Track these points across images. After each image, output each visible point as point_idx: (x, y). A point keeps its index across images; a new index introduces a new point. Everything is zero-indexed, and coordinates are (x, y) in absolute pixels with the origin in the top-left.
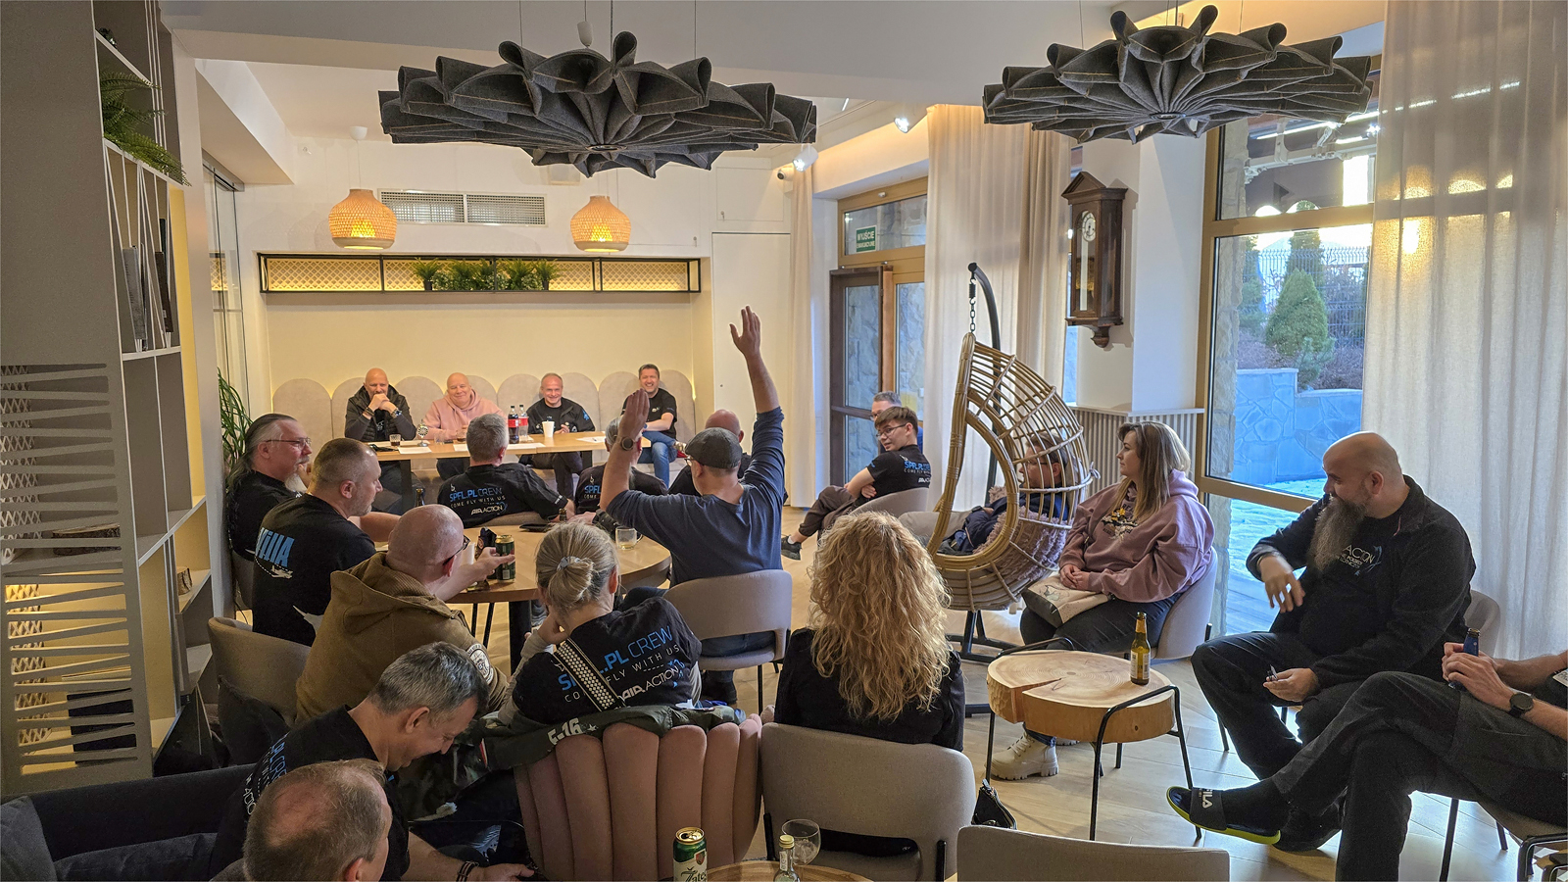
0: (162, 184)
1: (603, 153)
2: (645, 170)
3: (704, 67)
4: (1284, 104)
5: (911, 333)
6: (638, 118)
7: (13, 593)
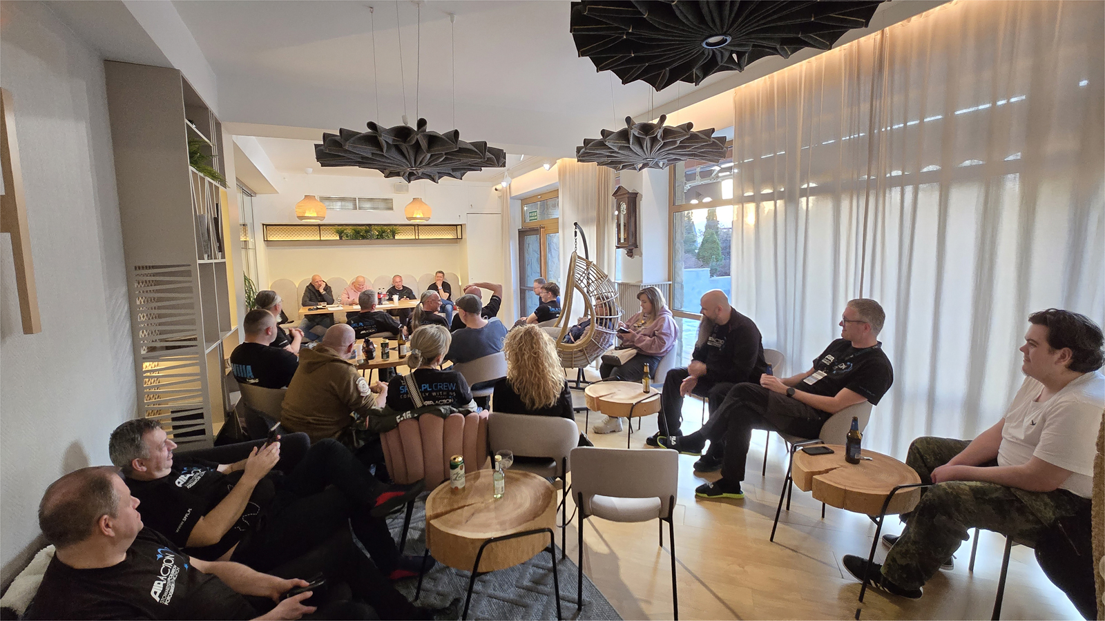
0: (217, 188)
1: (414, 172)
2: (433, 180)
3: (456, 133)
4: (694, 155)
5: (553, 254)
6: (429, 155)
7: (146, 367)
